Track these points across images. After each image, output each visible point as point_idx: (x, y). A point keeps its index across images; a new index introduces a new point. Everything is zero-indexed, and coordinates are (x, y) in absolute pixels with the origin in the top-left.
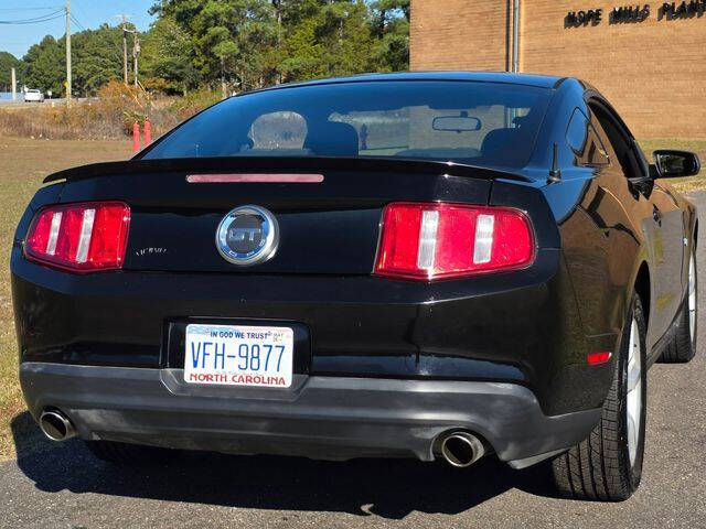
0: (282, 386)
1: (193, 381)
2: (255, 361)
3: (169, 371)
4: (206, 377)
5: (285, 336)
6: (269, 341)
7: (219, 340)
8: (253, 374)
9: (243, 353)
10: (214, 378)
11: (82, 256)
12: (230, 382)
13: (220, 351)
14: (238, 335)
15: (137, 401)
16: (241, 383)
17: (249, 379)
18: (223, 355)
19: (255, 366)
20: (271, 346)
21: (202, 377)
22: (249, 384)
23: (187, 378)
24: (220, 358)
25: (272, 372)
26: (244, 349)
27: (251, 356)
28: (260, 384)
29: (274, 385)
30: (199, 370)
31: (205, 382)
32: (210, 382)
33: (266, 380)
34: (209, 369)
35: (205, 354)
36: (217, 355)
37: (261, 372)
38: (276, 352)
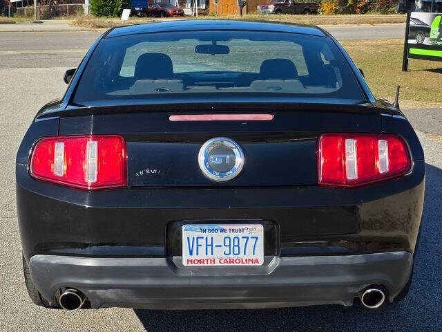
0: (256, 264)
1: (190, 264)
2: (236, 249)
4: (199, 261)
5: (258, 230)
6: (246, 233)
7: (207, 234)
8: (235, 257)
9: (227, 243)
10: (205, 262)
12: (217, 264)
13: (209, 243)
14: (222, 230)
15: (147, 282)
16: (226, 264)
17: (232, 261)
18: (212, 245)
19: (236, 252)
20: (248, 238)
21: (196, 262)
22: (232, 264)
23: (184, 263)
24: (209, 248)
25: (249, 255)
26: (227, 241)
27: (233, 245)
28: (241, 264)
29: (251, 264)
30: (194, 257)
31: (199, 265)
32: (202, 265)
33: (244, 261)
34: (202, 256)
35: (198, 245)
36: (207, 245)
37: (241, 255)
38: (251, 241)
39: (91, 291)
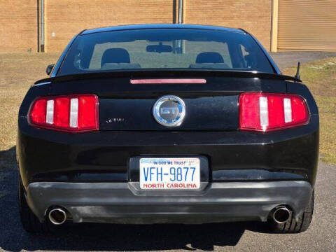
0: (194, 188)
1: (145, 188)
2: (179, 176)
3: (131, 183)
4: (153, 186)
5: (196, 163)
6: (187, 165)
7: (159, 166)
8: (179, 183)
9: (173, 172)
10: (157, 186)
11: (74, 123)
12: (166, 187)
13: (160, 172)
14: (169, 163)
15: (114, 200)
16: (172, 188)
17: (176, 186)
18: (161, 174)
19: (179, 178)
20: (188, 168)
21: (150, 186)
22: (176, 188)
23: (142, 187)
24: (160, 176)
25: (189, 181)
26: (173, 170)
27: (177, 174)
28: (183, 188)
29: (190, 188)
30: (148, 182)
31: (152, 188)
32: (154, 188)
33: (186, 186)
34: (154, 181)
35: (151, 174)
36: (158, 174)
37: (183, 181)
38: (191, 171)
39: (72, 208)
